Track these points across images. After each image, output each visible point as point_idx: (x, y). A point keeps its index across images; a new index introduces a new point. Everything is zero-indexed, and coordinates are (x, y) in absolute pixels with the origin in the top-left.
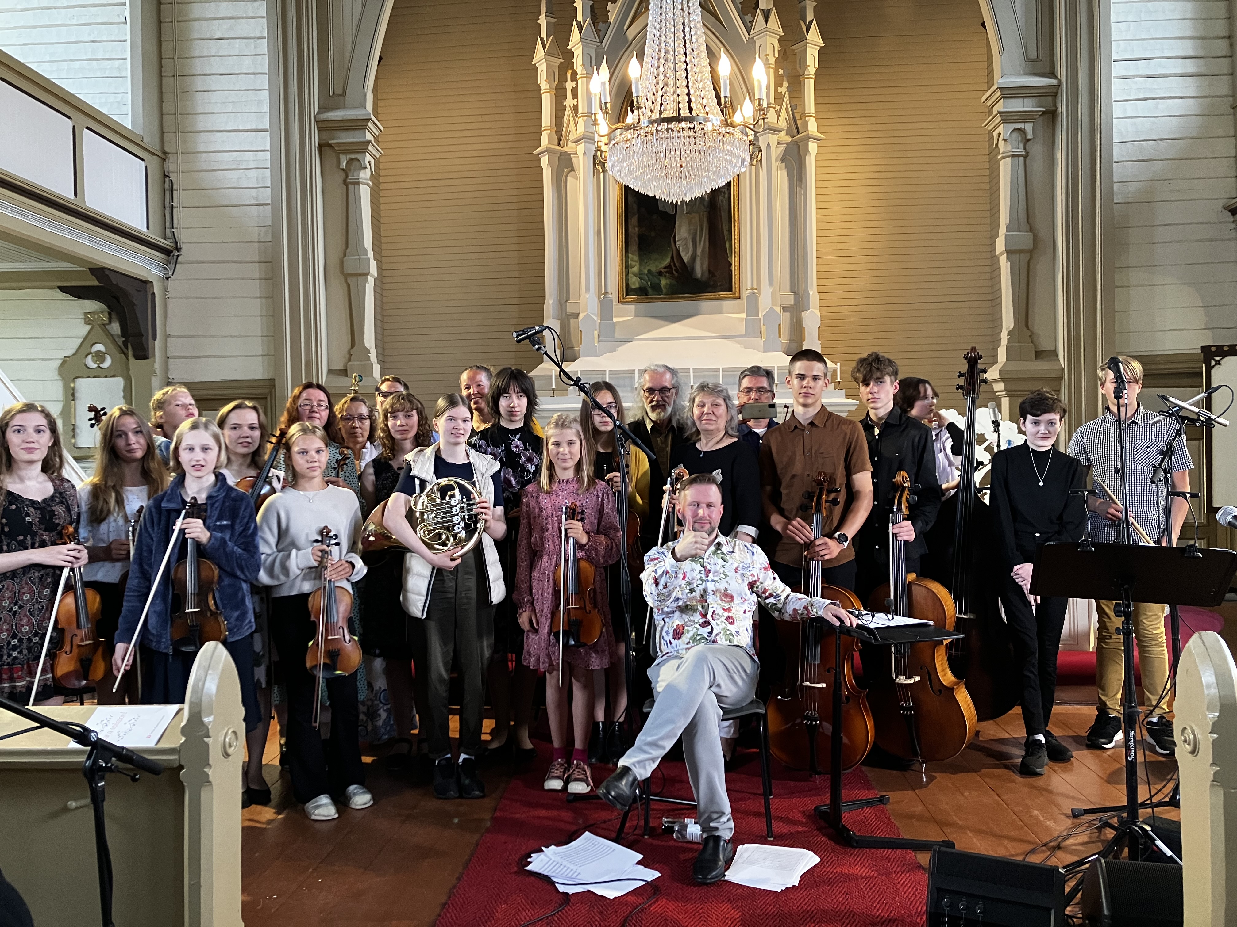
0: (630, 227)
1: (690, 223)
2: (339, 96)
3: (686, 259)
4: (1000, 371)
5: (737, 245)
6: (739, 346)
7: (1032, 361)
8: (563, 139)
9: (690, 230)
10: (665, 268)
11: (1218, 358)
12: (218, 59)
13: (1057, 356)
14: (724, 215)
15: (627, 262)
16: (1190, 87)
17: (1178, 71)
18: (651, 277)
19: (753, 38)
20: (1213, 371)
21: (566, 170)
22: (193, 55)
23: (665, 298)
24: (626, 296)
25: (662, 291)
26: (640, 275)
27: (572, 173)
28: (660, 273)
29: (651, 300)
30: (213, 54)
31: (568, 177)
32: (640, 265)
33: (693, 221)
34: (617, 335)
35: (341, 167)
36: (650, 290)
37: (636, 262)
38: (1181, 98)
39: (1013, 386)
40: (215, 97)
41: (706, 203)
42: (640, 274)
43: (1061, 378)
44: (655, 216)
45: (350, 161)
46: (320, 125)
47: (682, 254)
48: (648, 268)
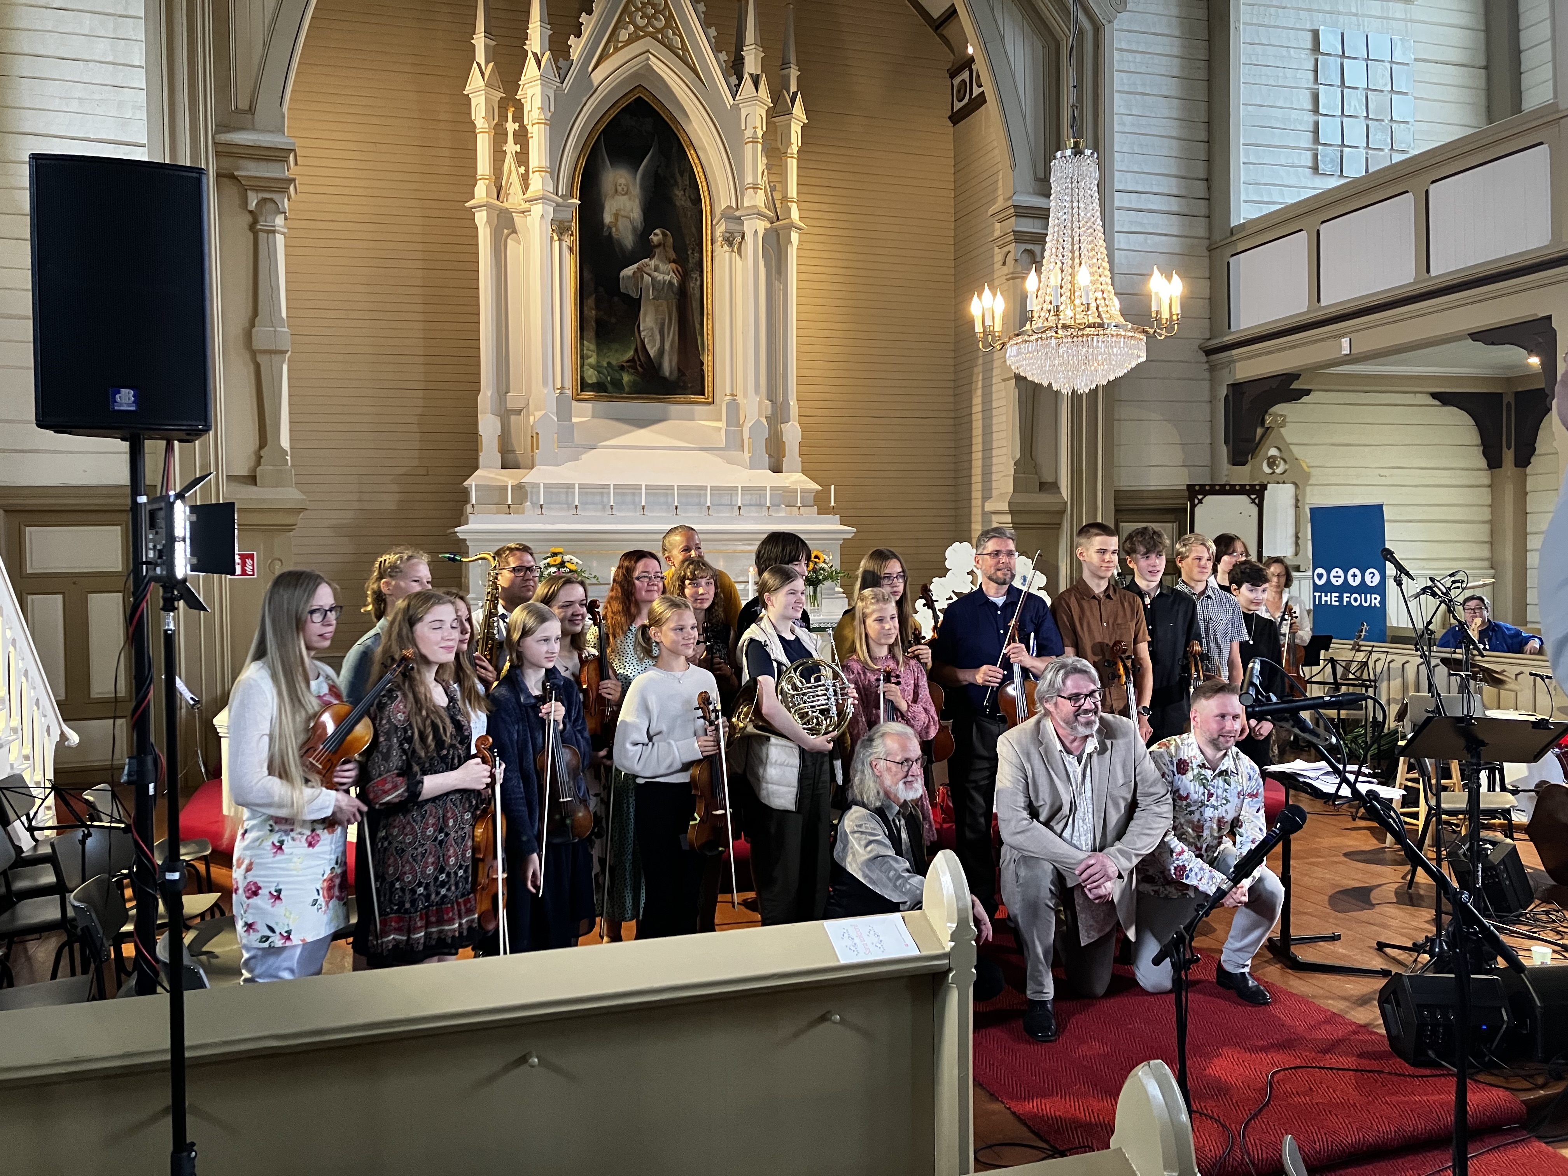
0: (585, 308)
1: (657, 312)
2: (244, 112)
3: (652, 352)
4: (1009, 503)
5: (710, 343)
6: (720, 460)
7: (1036, 493)
8: (502, 192)
9: (656, 319)
10: (628, 361)
11: (1200, 497)
12: (56, 35)
13: (1059, 488)
14: (695, 305)
15: (582, 350)
16: (1172, 225)
17: (1164, 208)
18: (609, 369)
19: (738, 105)
20: (1196, 509)
21: (506, 231)
22: (16, 26)
23: (627, 398)
24: (582, 391)
25: (623, 389)
26: (597, 368)
27: (514, 235)
28: (622, 368)
29: (611, 399)
30: (50, 29)
31: (509, 241)
32: (598, 355)
33: (661, 308)
34: (577, 438)
35: (250, 208)
36: (609, 386)
37: (593, 351)
38: (1166, 235)
39: (1018, 520)
40: (52, 88)
41: (675, 289)
42: (598, 366)
43: (1062, 512)
44: (616, 299)
45: (262, 202)
46: (219, 149)
47: (648, 347)
48: (607, 360)
